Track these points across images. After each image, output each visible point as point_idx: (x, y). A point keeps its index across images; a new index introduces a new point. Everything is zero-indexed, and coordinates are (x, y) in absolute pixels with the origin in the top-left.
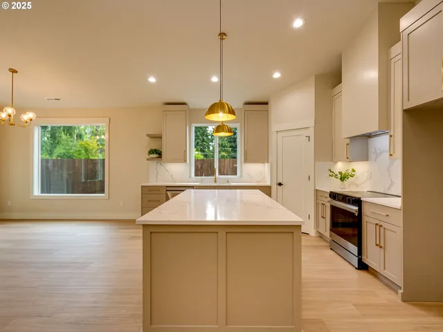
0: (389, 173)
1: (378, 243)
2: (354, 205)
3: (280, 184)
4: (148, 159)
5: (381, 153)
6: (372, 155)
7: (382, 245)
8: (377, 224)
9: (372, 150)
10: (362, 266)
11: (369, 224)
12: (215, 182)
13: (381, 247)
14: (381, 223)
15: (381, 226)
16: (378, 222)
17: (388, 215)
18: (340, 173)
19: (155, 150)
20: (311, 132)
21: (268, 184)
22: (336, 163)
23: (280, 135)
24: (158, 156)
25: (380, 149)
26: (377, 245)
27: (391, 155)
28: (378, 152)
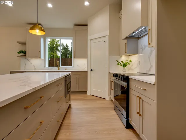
0: (149, 60)
1: (138, 111)
2: (124, 82)
3: (92, 70)
4: (18, 56)
5: (145, 48)
6: (140, 50)
7: (141, 114)
8: (138, 96)
9: (140, 46)
10: (129, 126)
11: (133, 96)
12: (59, 69)
13: (140, 115)
14: (141, 96)
15: (140, 98)
16: (138, 95)
17: (145, 90)
18: (123, 62)
19: (22, 51)
20: (107, 39)
21: (86, 70)
22: (121, 56)
23: (92, 42)
24: (24, 54)
25: (144, 45)
26: (138, 113)
27: (149, 44)
28: (143, 47)
